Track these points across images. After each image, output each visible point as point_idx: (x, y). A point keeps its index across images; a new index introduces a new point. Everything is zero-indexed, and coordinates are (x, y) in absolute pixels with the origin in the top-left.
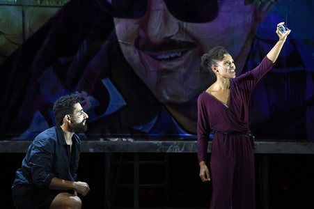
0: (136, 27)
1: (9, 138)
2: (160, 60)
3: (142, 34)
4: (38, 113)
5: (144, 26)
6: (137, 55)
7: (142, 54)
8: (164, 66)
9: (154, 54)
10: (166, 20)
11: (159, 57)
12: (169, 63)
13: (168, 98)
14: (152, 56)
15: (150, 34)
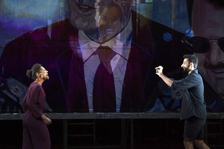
0: (204, 57)
1: (145, 111)
2: (216, 73)
3: (207, 61)
4: (158, 100)
5: (209, 57)
6: (205, 71)
7: (208, 70)
8: (219, 76)
9: (214, 70)
10: (219, 54)
11: (217, 72)
12: (222, 74)
13: (221, 91)
14: (213, 71)
15: (211, 60)
